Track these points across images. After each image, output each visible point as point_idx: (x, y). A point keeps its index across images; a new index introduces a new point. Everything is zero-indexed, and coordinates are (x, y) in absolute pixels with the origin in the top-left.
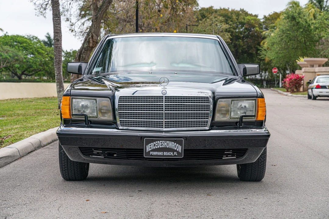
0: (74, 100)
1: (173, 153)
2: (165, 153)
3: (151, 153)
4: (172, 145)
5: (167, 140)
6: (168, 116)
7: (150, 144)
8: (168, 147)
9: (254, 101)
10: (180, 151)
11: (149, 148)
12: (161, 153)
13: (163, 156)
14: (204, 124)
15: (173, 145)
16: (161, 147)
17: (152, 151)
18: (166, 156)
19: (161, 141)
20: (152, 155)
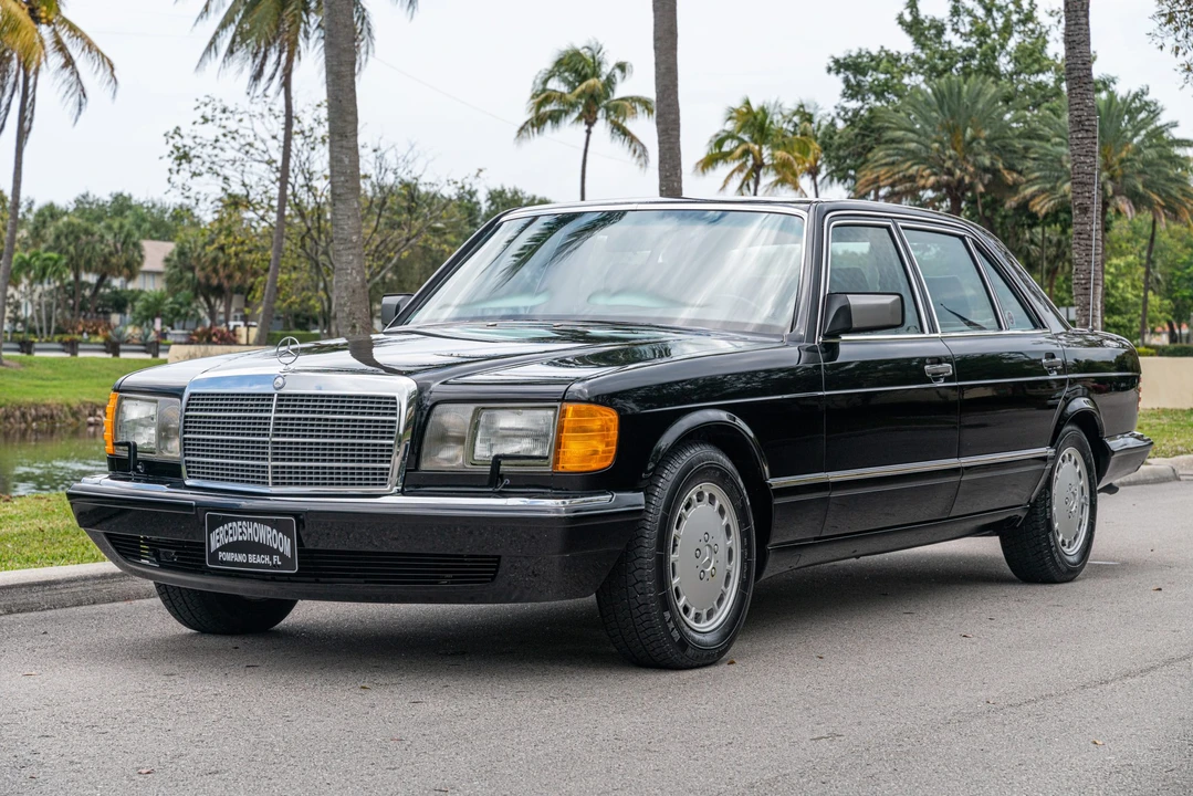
0: (125, 402)
1: (271, 559)
2: (252, 558)
3: (221, 554)
4: (264, 534)
5: (254, 520)
6: (280, 451)
7: (217, 531)
8: (257, 540)
9: (551, 413)
10: (288, 553)
11: (216, 539)
12: (240, 558)
13: (247, 564)
14: (381, 477)
15: (269, 536)
16: (240, 538)
17: (223, 549)
18: (253, 565)
19: (239, 523)
20: (223, 563)
